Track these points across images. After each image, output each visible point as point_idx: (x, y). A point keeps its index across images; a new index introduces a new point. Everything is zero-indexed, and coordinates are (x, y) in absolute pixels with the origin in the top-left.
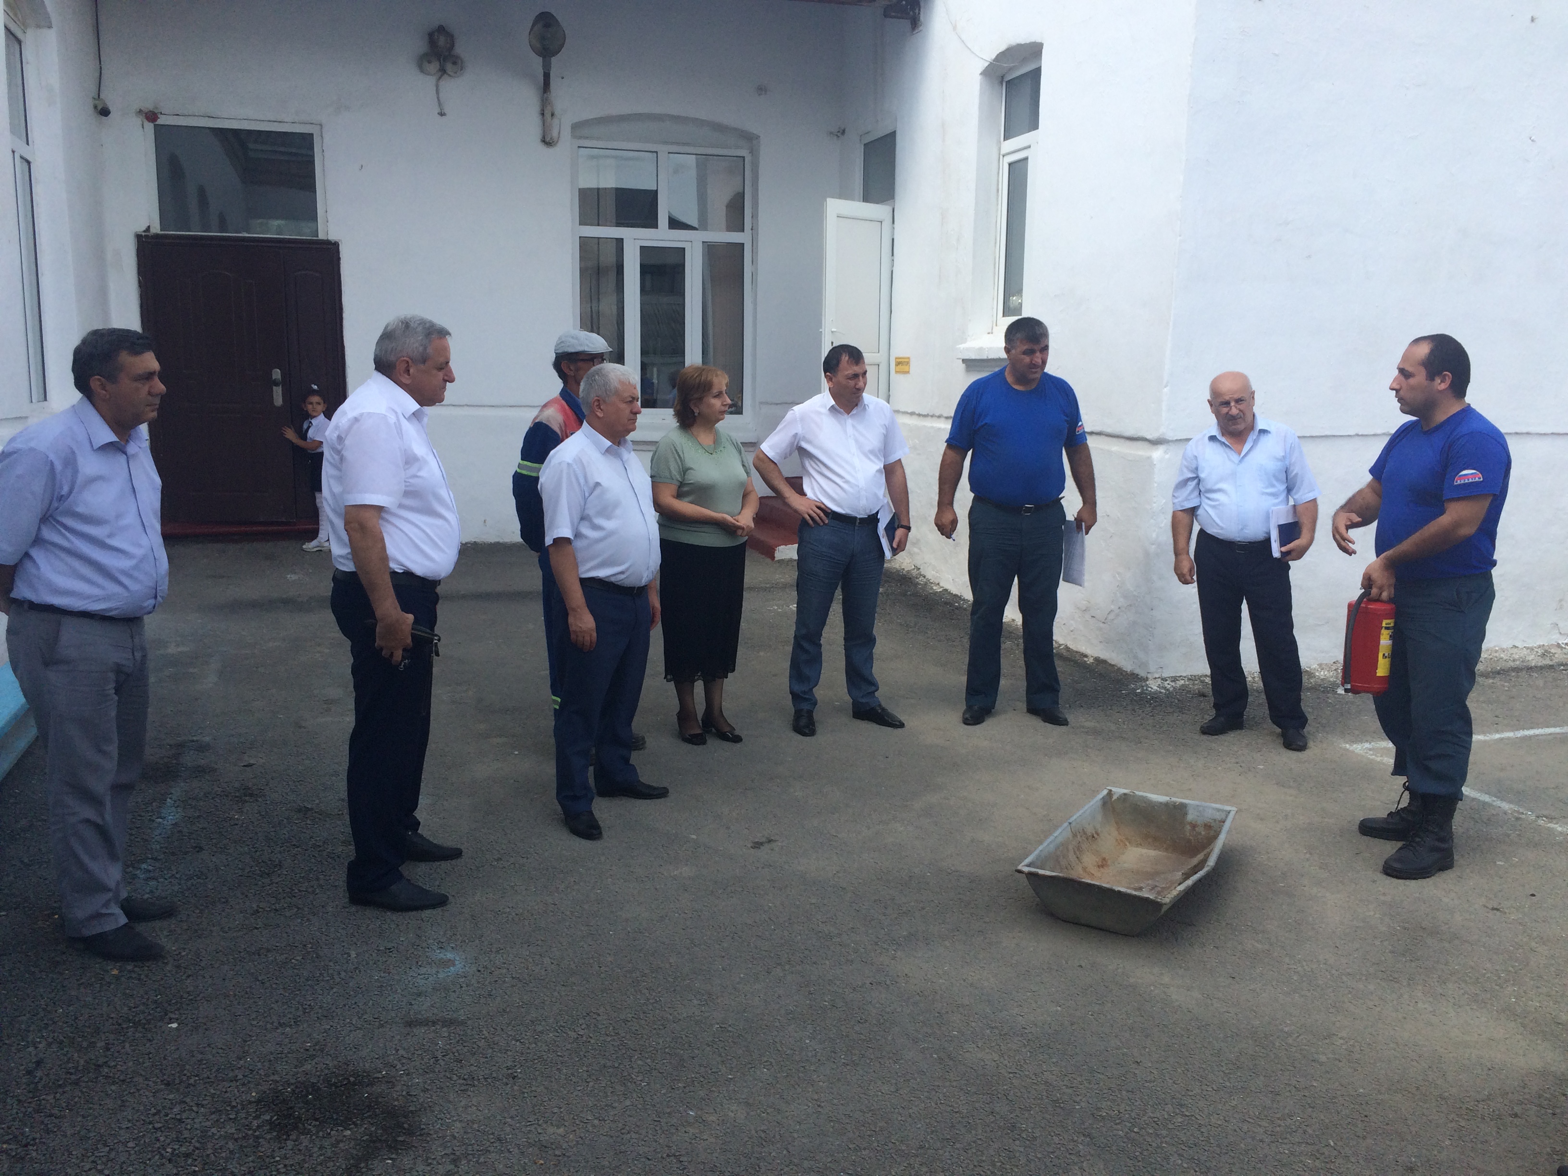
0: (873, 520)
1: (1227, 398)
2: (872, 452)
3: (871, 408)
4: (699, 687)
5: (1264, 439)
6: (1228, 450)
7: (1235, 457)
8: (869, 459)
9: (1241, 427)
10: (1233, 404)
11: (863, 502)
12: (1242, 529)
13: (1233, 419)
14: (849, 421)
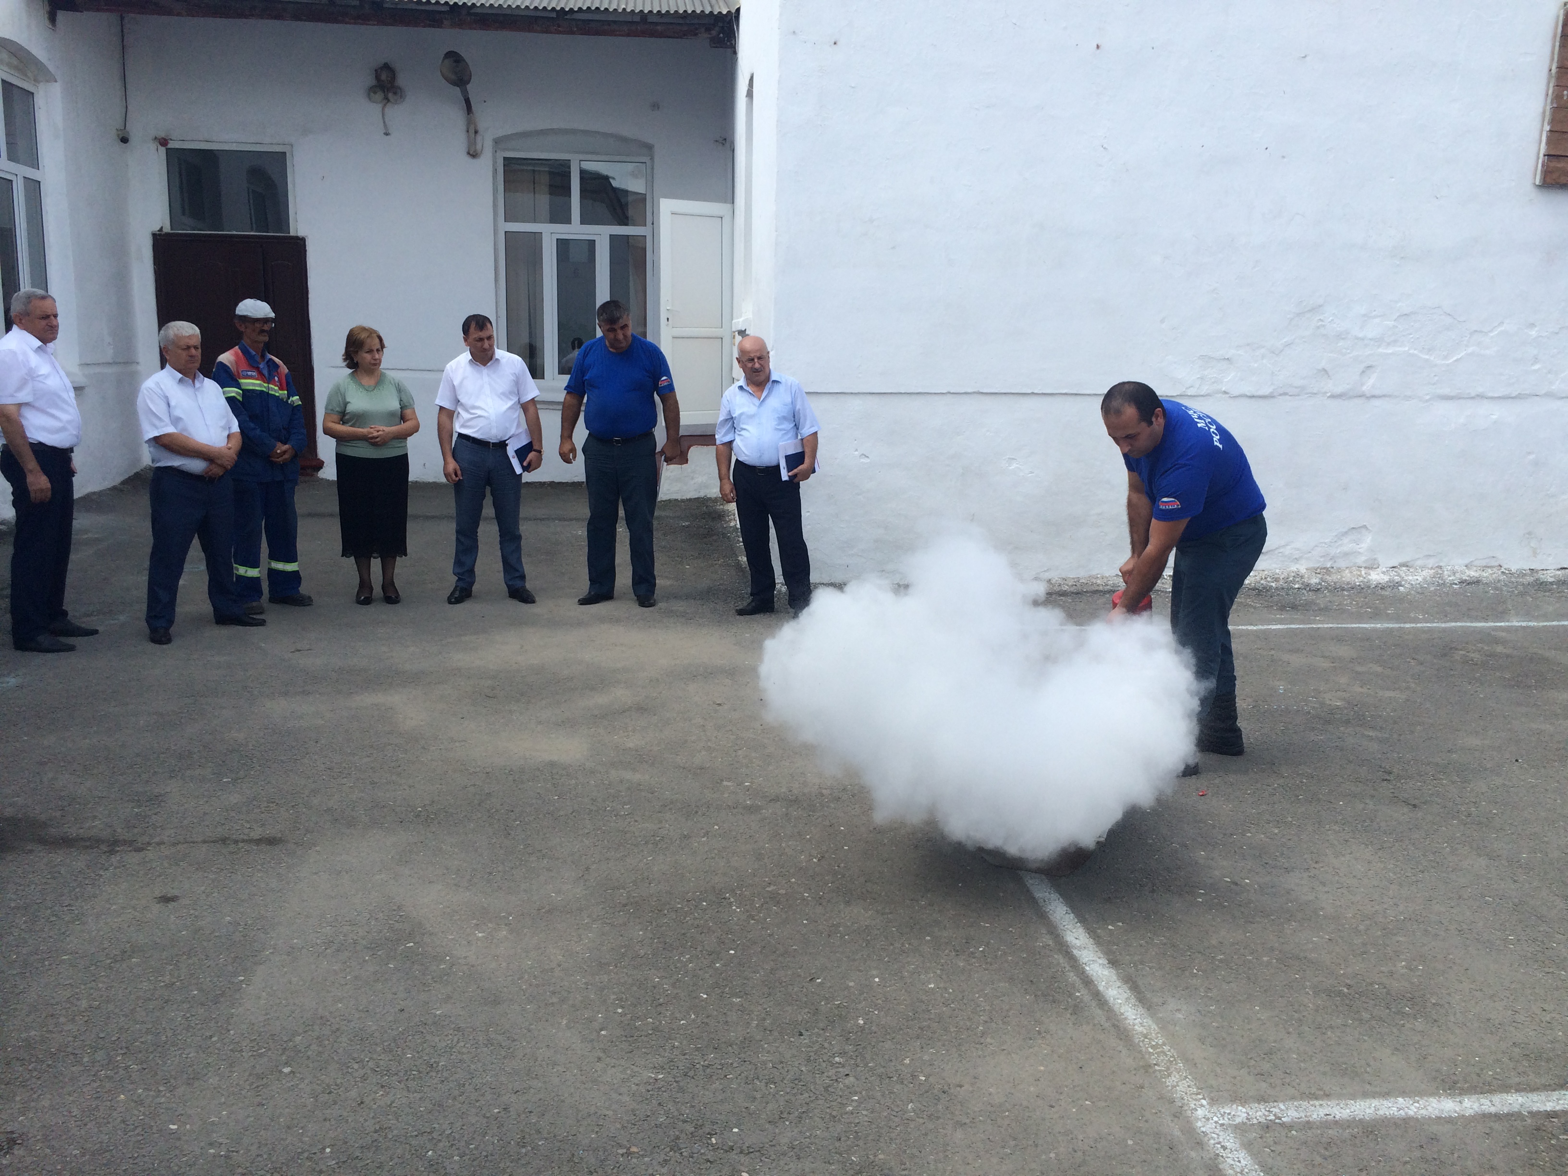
0: (502, 445)
1: (752, 355)
2: (503, 394)
3: (503, 361)
4: (376, 565)
5: (776, 386)
6: (752, 397)
7: (757, 402)
8: (501, 399)
9: (762, 377)
10: (756, 360)
11: (494, 432)
12: (760, 456)
13: (756, 371)
14: (485, 370)
